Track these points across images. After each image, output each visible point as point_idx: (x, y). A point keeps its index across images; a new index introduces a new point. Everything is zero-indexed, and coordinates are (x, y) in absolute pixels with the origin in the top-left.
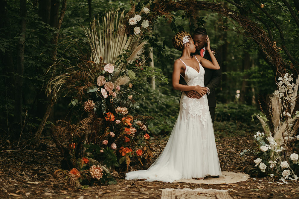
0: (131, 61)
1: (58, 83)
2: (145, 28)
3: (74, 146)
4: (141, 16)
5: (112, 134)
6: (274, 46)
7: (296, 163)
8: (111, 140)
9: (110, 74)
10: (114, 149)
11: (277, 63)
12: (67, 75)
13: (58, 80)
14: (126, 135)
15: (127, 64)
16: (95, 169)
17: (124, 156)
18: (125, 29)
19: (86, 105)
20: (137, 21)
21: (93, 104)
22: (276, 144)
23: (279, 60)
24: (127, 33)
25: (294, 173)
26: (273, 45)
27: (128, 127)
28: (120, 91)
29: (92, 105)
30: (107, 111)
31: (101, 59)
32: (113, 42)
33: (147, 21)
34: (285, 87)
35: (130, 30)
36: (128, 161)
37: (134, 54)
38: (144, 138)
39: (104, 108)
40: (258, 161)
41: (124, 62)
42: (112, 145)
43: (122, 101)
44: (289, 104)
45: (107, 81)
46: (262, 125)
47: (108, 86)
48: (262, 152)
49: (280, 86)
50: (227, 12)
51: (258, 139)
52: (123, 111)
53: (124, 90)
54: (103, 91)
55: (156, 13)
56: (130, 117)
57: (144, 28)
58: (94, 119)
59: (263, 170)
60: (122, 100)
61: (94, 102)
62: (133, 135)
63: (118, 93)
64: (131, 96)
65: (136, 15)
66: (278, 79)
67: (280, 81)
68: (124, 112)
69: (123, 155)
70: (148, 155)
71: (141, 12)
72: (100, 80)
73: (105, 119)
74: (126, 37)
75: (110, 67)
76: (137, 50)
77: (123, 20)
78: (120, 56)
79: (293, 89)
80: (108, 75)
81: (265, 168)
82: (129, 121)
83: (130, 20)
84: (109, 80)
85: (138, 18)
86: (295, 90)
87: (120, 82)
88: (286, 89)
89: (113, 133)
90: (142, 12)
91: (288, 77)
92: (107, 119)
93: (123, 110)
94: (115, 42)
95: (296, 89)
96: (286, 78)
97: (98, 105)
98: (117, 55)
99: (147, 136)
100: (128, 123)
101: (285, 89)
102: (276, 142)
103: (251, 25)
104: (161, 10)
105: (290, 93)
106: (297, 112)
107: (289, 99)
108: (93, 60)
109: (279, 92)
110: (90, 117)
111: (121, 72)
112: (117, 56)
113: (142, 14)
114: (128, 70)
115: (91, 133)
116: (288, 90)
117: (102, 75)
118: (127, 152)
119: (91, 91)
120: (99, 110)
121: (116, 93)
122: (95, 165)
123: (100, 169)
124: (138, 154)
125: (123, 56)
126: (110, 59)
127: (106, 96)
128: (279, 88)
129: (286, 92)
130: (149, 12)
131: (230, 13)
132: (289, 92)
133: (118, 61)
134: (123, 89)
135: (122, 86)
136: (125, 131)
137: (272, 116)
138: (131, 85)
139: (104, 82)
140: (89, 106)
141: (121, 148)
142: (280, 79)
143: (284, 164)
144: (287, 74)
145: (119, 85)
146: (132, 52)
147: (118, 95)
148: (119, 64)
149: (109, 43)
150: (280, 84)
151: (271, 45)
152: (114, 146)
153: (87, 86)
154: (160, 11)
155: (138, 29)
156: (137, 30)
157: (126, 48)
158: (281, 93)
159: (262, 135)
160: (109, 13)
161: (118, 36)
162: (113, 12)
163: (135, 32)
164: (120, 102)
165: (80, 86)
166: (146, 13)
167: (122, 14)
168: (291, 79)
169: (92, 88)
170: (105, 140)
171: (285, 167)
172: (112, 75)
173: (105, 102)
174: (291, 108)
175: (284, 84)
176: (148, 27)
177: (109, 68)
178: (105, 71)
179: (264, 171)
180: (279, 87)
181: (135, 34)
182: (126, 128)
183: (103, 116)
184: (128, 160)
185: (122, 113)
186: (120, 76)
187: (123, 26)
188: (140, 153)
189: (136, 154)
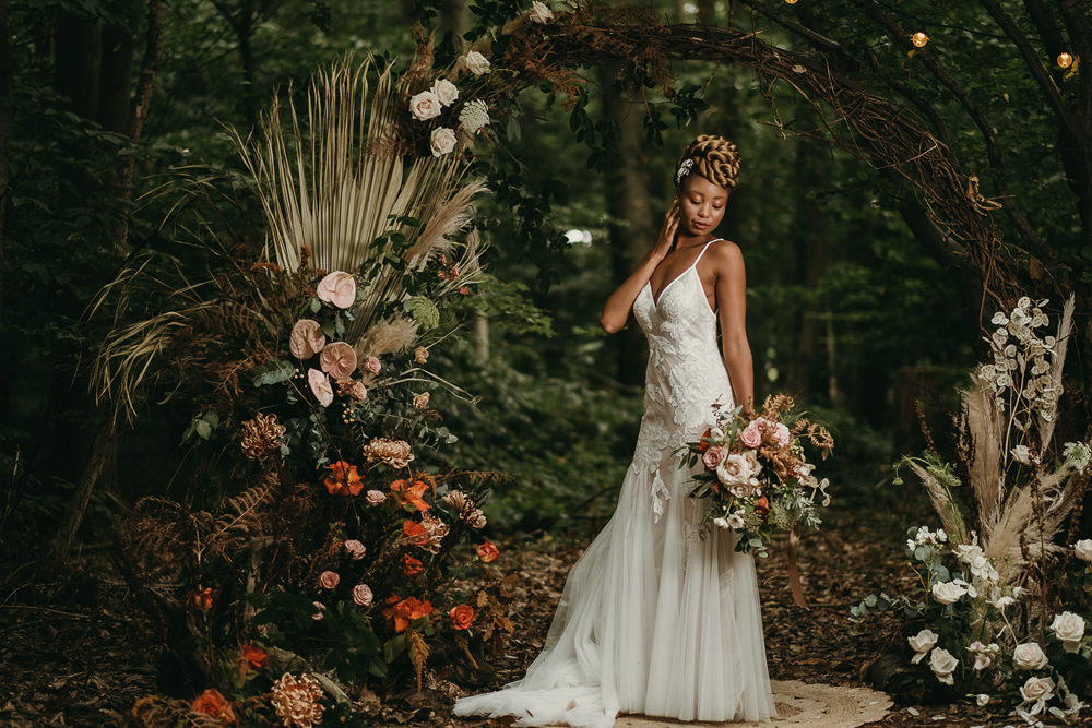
0: (420, 262)
1: (138, 350)
2: (473, 131)
3: (205, 597)
4: (458, 85)
5: (356, 547)
6: (971, 192)
7: (1077, 652)
8: (351, 571)
9: (342, 311)
10: (364, 605)
11: (984, 259)
12: (173, 318)
13: (139, 337)
14: (411, 548)
15: (406, 272)
16: (291, 688)
17: (401, 633)
18: (394, 136)
19: (249, 433)
20: (441, 103)
21: (277, 428)
22: (995, 576)
23: (990, 247)
24: (402, 151)
25: (1065, 687)
26: (966, 188)
27: (417, 516)
28: (381, 376)
29: (273, 434)
30: (333, 458)
31: (304, 254)
32: (349, 188)
33: (481, 104)
34: (1018, 350)
35: (414, 139)
36: (420, 652)
37: (434, 230)
38: (477, 558)
39: (320, 443)
40: (923, 640)
41: (394, 264)
42: (355, 593)
43: (388, 414)
44: (1035, 415)
45: (328, 340)
46: (933, 499)
47: (333, 358)
48: (937, 607)
49: (996, 346)
50: (785, 65)
51: (921, 555)
52: (394, 456)
53: (395, 375)
54: (316, 379)
55: (516, 73)
56: (422, 480)
57: (468, 130)
58: (283, 490)
59: (945, 676)
60: (389, 411)
61: (281, 424)
62: (434, 548)
63: (373, 386)
64: (425, 397)
65: (437, 81)
66: (993, 321)
67: (999, 326)
68: (400, 460)
69: (400, 625)
70: (496, 625)
71: (455, 70)
72: (304, 336)
73: (324, 486)
74: (399, 167)
75: (340, 284)
76: (444, 218)
77: (386, 102)
78: (379, 243)
79: (1048, 357)
80: (334, 317)
81: (953, 669)
82: (420, 494)
83: (416, 100)
84: (336, 335)
85: (445, 93)
86: (1054, 361)
87: (379, 343)
88: (1020, 358)
89: (358, 543)
90: (461, 71)
91: (1032, 315)
92: (331, 487)
93: (396, 451)
94: (359, 186)
95: (1059, 357)
96: (1022, 317)
97: (294, 435)
98: (364, 236)
99: (488, 551)
100: (414, 501)
101: (1016, 358)
102: (994, 567)
103: (883, 116)
104: (533, 62)
105: (1036, 373)
106: (1071, 447)
107: (1033, 396)
108: (273, 259)
109: (996, 371)
110: (267, 482)
111: (381, 304)
112: (364, 239)
113: (459, 76)
114: (408, 296)
115: (274, 546)
116: (1031, 364)
117: (309, 314)
118: (415, 616)
119: (268, 379)
120: (302, 450)
121: (366, 387)
122: (292, 675)
123: (311, 690)
124: (458, 624)
125: (389, 241)
126: (340, 254)
127: (326, 398)
128: (993, 352)
129: (1023, 371)
130: (488, 70)
131: (799, 69)
132: (1034, 371)
133: (371, 261)
134: (392, 367)
135: (386, 358)
136: (405, 536)
137: (971, 465)
138: (422, 355)
139: (317, 345)
140: (262, 436)
141: (392, 600)
142: (999, 319)
143: (1029, 653)
144: (1025, 302)
145: (378, 353)
146: (425, 225)
147: (373, 393)
148: (374, 274)
149: (336, 190)
150: (999, 338)
151: (959, 190)
152: (364, 595)
153: (254, 359)
154: (530, 65)
155: (446, 137)
156: (444, 140)
157: (399, 209)
158: (1002, 376)
159: (938, 540)
160: (334, 74)
161: (370, 164)
162: (347, 72)
163: (436, 149)
164: (380, 418)
165: (225, 360)
166: (478, 72)
167: (381, 79)
168: (1042, 320)
169: (272, 368)
170: (329, 573)
171: (1033, 664)
172: (348, 315)
173: (324, 419)
174: (1041, 433)
175: (1012, 340)
176: (486, 125)
177: (338, 290)
178: (321, 301)
179: (950, 681)
180: (995, 350)
181: (437, 154)
182: (407, 524)
183: (315, 476)
184: (417, 647)
185: (392, 461)
186: (379, 319)
187: (387, 126)
188: (465, 618)
189: (448, 621)
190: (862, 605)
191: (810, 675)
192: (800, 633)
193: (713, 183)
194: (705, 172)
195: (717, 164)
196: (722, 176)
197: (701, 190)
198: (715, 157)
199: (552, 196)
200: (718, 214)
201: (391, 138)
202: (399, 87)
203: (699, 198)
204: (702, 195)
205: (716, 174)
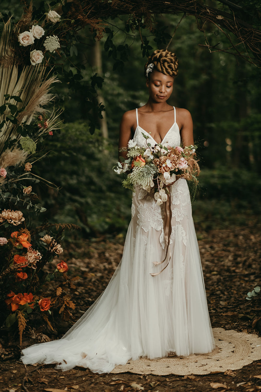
0: (28, 119)
2: (51, 51)
4: (45, 28)
15: (20, 125)
17: (14, 312)
18: (13, 55)
20: (35, 37)
24: (17, 62)
27: (24, 251)
28: (7, 178)
33: (55, 37)
35: (22, 56)
36: (21, 324)
37: (33, 104)
38: (57, 270)
41: (11, 121)
43: (12, 197)
50: (212, 15)
52: (14, 219)
53: (15, 177)
55: (73, 21)
56: (24, 233)
57: (48, 51)
60: (12, 196)
62: (34, 266)
64: (30, 188)
65: (33, 26)
68: (16, 221)
69: (14, 308)
70: (66, 305)
71: (44, 20)
74: (15, 71)
76: (38, 97)
77: (8, 38)
82: (26, 239)
83: (21, 36)
85: (37, 32)
87: (7, 161)
90: (46, 21)
93: (15, 216)
99: (62, 266)
100: (23, 243)
104: (82, 15)
111: (8, 140)
113: (45, 24)
114: (22, 137)
118: (22, 303)
124: (42, 308)
125: (7, 108)
130: (59, 20)
131: (220, 17)
134: (13, 173)
135: (10, 168)
136: (15, 263)
138: (28, 166)
141: (10, 295)
145: (6, 166)
146: (29, 100)
154: (80, 17)
155: (38, 55)
156: (36, 57)
157: (16, 93)
163: (33, 61)
164: (8, 199)
166: (55, 21)
167: (5, 25)
176: (58, 48)
181: (33, 64)
182: (17, 256)
184: (21, 321)
185: (12, 222)
186: (6, 149)
187: (9, 50)
188: (46, 305)
189: (38, 307)
190: (253, 291)
191: (228, 323)
192: (226, 293)
193: (164, 74)
194: (160, 69)
195: (166, 64)
196: (169, 70)
197: (159, 79)
198: (165, 61)
199: (96, 85)
200: (169, 90)
201: (11, 56)
202: (15, 30)
203: (159, 83)
204: (160, 81)
205: (166, 69)
